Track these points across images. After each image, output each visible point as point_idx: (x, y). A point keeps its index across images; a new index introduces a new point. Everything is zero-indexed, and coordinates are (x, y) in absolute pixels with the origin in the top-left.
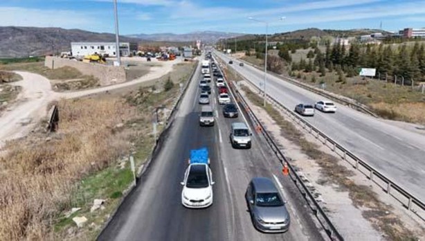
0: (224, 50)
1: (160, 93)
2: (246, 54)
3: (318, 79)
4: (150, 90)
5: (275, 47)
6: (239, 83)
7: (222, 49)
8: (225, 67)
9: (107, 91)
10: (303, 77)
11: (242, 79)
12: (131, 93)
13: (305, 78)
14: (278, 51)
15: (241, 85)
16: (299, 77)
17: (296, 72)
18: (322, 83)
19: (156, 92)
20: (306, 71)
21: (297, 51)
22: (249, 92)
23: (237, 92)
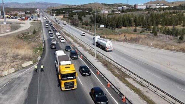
0: (52, 14)
1: (32, 35)
2: (64, 17)
3: (90, 28)
4: (27, 34)
5: (77, 14)
6: (62, 30)
7: (51, 13)
8: (54, 24)
9: (8, 35)
10: (85, 27)
11: (62, 29)
12: (18, 35)
13: (86, 28)
14: (78, 16)
15: (63, 31)
16: (84, 28)
17: (83, 26)
18: (90, 30)
19: (29, 34)
20: (86, 26)
21: (86, 16)
22: (65, 33)
23: (61, 33)
